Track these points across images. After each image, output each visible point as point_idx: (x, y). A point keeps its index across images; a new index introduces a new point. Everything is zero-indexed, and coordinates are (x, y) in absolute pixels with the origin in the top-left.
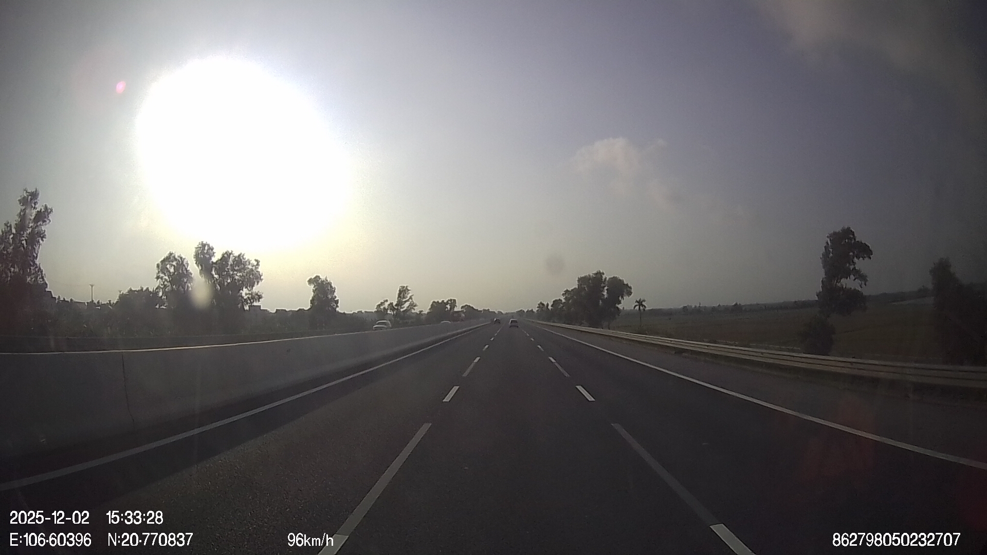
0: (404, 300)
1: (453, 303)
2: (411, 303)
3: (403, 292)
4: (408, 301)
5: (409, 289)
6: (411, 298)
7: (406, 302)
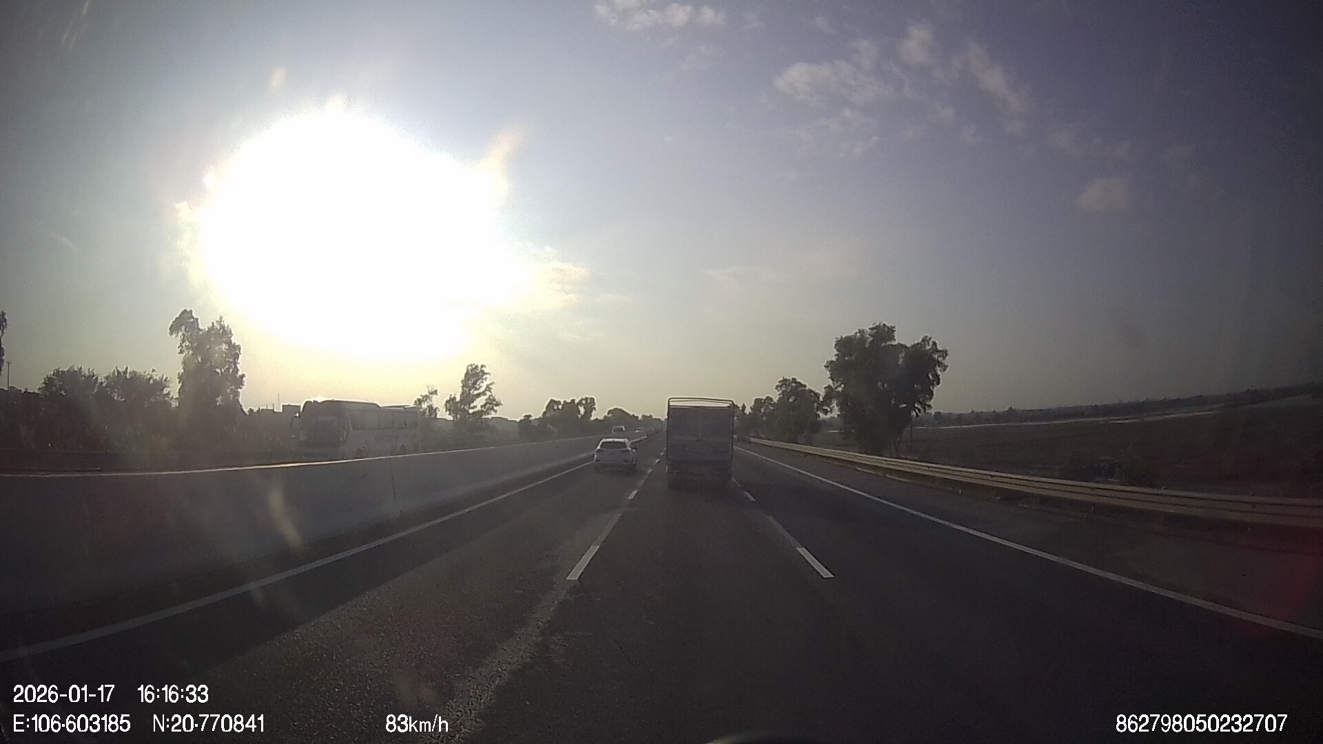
0: (476, 392)
1: (590, 404)
2: (489, 398)
3: (474, 376)
4: (484, 393)
5: (486, 370)
6: (488, 388)
7: (478, 395)
